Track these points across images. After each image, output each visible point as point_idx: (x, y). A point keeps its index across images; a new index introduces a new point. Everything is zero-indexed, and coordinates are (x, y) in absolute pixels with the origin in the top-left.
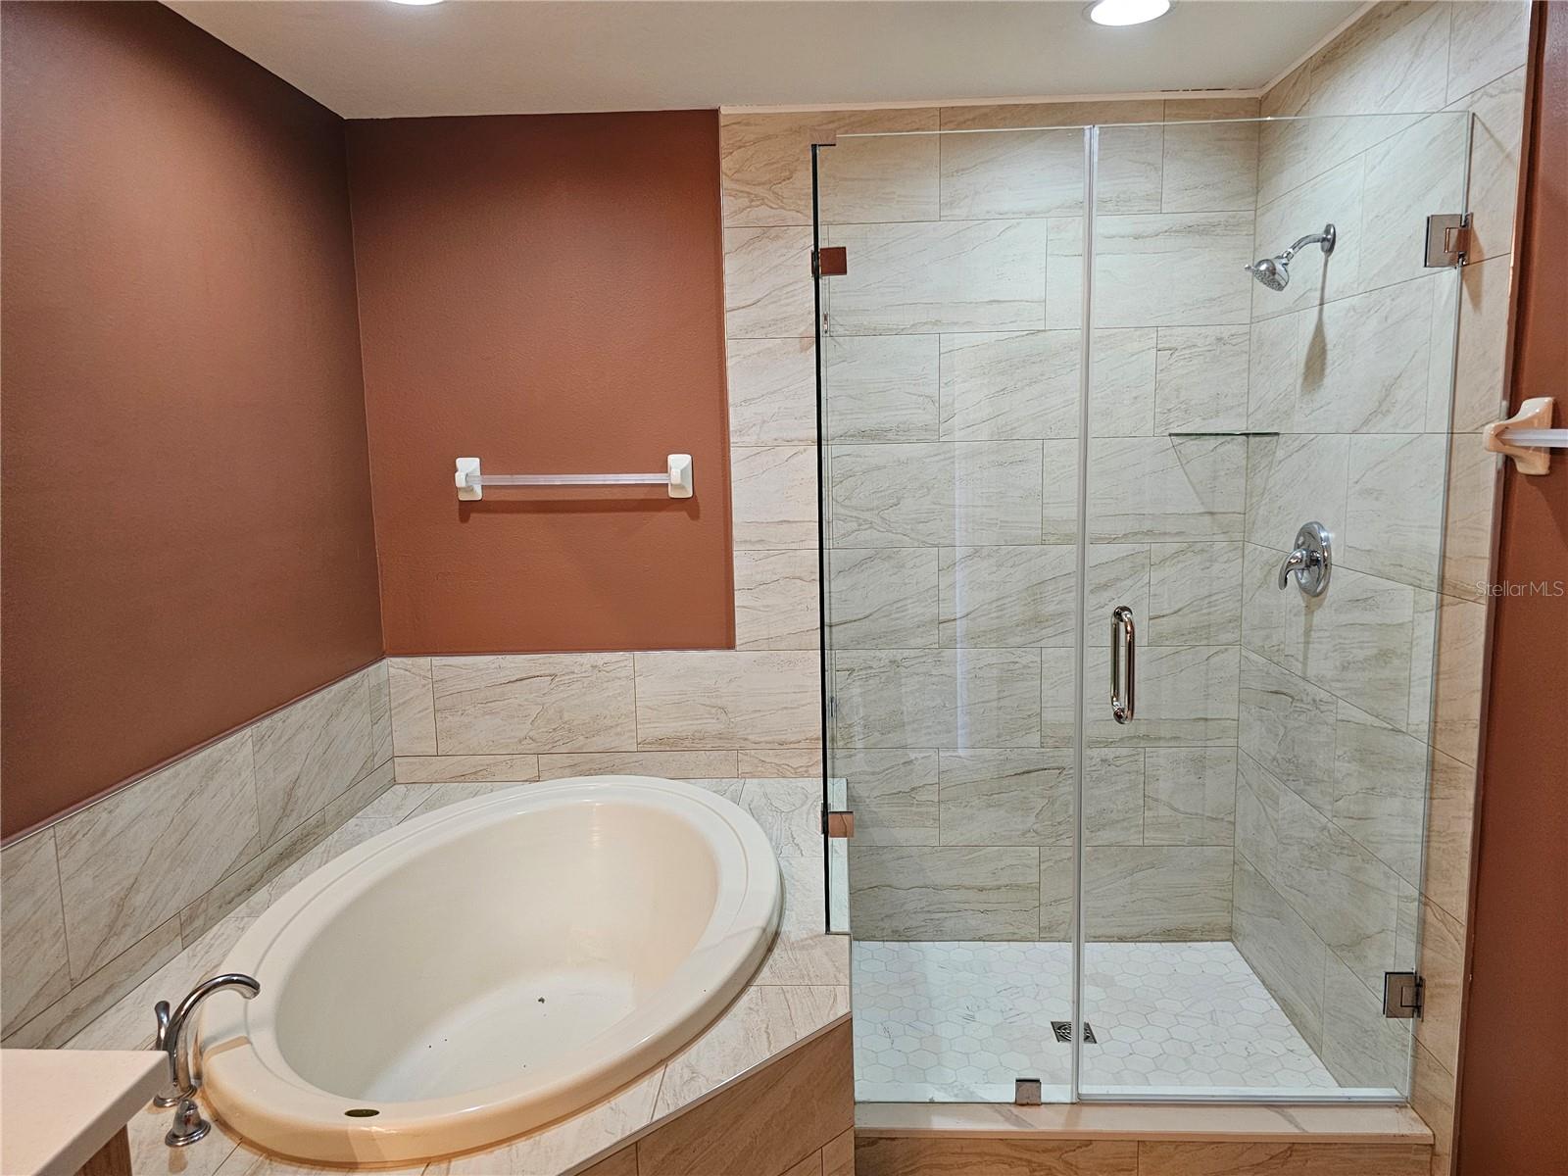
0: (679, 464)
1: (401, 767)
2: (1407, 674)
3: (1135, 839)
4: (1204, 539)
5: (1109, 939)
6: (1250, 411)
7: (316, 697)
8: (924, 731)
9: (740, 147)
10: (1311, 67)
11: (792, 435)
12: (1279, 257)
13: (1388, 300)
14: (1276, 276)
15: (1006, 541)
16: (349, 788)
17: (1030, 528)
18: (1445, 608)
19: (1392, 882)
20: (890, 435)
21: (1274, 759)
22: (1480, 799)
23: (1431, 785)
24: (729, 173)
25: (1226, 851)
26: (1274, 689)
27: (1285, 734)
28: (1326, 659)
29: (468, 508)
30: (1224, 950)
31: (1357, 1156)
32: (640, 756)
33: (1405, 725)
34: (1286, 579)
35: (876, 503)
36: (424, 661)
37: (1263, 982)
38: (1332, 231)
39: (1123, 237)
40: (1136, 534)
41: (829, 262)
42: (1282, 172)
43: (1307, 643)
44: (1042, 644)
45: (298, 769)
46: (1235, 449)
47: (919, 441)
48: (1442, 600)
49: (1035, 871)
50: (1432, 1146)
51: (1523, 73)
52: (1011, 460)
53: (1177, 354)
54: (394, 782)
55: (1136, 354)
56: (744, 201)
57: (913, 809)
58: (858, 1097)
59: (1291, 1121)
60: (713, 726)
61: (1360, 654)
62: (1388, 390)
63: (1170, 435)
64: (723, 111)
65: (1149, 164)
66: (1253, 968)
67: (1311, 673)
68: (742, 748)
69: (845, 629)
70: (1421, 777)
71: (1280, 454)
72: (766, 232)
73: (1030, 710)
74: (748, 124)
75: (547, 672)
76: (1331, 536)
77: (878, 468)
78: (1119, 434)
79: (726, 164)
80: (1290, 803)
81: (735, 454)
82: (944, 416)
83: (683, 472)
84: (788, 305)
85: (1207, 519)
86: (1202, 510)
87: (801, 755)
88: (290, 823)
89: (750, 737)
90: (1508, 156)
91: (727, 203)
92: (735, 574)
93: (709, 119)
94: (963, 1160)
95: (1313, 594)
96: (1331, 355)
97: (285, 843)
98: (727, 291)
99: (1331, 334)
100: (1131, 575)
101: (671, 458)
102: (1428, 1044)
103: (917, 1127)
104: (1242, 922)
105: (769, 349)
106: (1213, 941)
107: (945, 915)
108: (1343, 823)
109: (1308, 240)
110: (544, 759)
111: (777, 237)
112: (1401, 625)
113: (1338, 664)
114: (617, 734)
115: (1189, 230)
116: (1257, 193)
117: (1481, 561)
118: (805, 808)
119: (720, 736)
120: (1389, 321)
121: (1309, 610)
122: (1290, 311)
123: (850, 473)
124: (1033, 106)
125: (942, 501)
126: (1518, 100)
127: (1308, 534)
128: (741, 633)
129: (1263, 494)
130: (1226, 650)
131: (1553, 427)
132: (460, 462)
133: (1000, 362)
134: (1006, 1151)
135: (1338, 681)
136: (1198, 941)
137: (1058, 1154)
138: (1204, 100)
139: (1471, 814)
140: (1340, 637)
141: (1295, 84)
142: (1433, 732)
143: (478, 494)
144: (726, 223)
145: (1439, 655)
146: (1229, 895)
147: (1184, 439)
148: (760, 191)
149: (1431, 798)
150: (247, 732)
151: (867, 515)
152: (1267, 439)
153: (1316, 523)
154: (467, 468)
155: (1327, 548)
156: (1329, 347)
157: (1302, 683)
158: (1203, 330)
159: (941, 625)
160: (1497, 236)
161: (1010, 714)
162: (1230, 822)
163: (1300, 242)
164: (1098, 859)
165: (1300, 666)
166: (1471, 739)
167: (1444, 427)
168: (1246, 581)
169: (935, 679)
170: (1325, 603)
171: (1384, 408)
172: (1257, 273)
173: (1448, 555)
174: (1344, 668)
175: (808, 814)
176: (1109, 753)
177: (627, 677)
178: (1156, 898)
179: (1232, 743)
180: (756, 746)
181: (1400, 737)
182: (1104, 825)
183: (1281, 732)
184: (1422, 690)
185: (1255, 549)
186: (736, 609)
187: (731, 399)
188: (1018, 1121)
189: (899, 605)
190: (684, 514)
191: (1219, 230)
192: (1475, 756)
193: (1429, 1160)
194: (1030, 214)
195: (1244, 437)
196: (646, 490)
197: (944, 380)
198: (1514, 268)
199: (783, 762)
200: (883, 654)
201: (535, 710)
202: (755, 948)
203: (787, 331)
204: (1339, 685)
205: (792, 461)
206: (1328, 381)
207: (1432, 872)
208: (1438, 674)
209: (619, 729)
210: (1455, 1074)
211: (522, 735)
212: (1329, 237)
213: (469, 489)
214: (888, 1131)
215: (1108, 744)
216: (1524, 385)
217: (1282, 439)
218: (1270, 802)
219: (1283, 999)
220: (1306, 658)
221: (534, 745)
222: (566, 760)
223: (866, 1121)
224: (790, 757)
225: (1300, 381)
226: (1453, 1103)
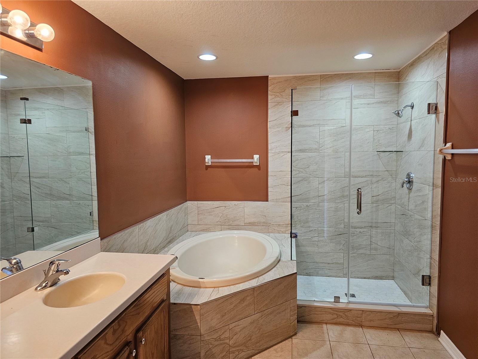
0: (256, 157)
1: (190, 227)
2: (427, 206)
3: (368, 252)
4: (386, 177)
5: (361, 278)
6: (397, 146)
7: (176, 208)
8: (314, 223)
9: (273, 84)
10: (409, 66)
11: (283, 151)
12: (400, 110)
13: (423, 121)
14: (399, 115)
15: (335, 177)
16: (180, 230)
17: (342, 174)
18: (434, 190)
19: (425, 255)
20: (307, 151)
21: (403, 231)
22: (441, 232)
23: (432, 231)
24: (270, 90)
25: (392, 256)
26: (403, 214)
27: (405, 225)
28: (412, 205)
29: (207, 167)
30: (392, 282)
31: (414, 317)
32: (245, 227)
33: (427, 218)
34: (403, 186)
35: (303, 167)
36: (196, 202)
37: (400, 288)
38: (413, 104)
39: (365, 104)
40: (368, 175)
41: (295, 113)
42: (403, 89)
43: (409, 201)
44: (345, 202)
45: (172, 223)
46: (394, 154)
47: (314, 152)
48: (433, 188)
49: (343, 259)
50: (433, 315)
51: (445, 74)
52: (337, 157)
53: (379, 132)
54: (188, 231)
55: (368, 132)
56: (274, 97)
57: (312, 242)
58: (297, 299)
59: (399, 309)
60: (263, 220)
61: (419, 203)
62: (424, 141)
63: (377, 151)
64: (269, 76)
65: (372, 87)
66: (398, 285)
67: (410, 208)
68: (269, 226)
69: (295, 197)
70: (430, 230)
71: (403, 156)
72: (278, 103)
73: (341, 219)
74: (275, 79)
75: (224, 206)
76: (413, 175)
77: (304, 158)
78: (364, 151)
79: (269, 88)
80: (406, 241)
81: (269, 155)
82: (320, 146)
83: (257, 159)
84: (283, 120)
85: (386, 172)
86: (386, 170)
87: (284, 228)
88: (171, 235)
89: (271, 223)
90: (443, 91)
91: (270, 97)
92: (269, 183)
93: (267, 77)
94: (322, 313)
95: (410, 189)
96: (413, 133)
97: (170, 239)
98: (269, 117)
99: (413, 128)
100: (367, 186)
101: (254, 156)
102: (432, 292)
103: (311, 304)
104: (396, 274)
105: (278, 130)
106: (388, 280)
107: (319, 270)
108: (416, 244)
109: (407, 106)
110: (222, 226)
111: (281, 105)
112: (426, 195)
113: (415, 205)
114: (240, 221)
115: (381, 102)
116: (398, 93)
117: (439, 179)
118: (285, 239)
119: (264, 223)
120: (424, 125)
121: (409, 193)
122: (405, 122)
123: (297, 160)
124: (343, 74)
125: (320, 167)
126: (445, 80)
127: (408, 176)
128: (270, 198)
129: (400, 166)
130: (392, 205)
131: (452, 149)
132: (206, 156)
133: (334, 134)
134: (332, 311)
135: (415, 210)
136: (384, 279)
137: (343, 313)
138: (385, 72)
139: (439, 236)
140: (415, 199)
141: (406, 69)
142: (432, 218)
143: (210, 164)
144: (269, 101)
145: (433, 201)
146: (393, 268)
147: (381, 152)
148: (278, 94)
149: (432, 234)
150: (165, 213)
151: (301, 170)
152: (401, 152)
153: (411, 172)
154: (208, 158)
155: (412, 178)
156: (412, 131)
157: (408, 211)
158: (385, 126)
159: (319, 197)
160: (442, 108)
161: (336, 219)
162: (393, 249)
163: (405, 107)
164: (359, 257)
165: (407, 207)
166: (439, 218)
167: (433, 149)
168: (397, 188)
169: (317, 210)
170: (412, 191)
171: (423, 145)
172: (395, 114)
173: (434, 178)
174: (416, 206)
175: (286, 240)
176: (361, 230)
177: (242, 207)
178: (374, 268)
179: (394, 228)
180: (273, 225)
181: (426, 221)
182: (361, 248)
183: (404, 224)
184: (430, 209)
185: (398, 180)
186: (269, 192)
187: (269, 142)
188: (334, 305)
189: (309, 192)
190: (257, 169)
191: (389, 102)
192: (439, 222)
193: (432, 319)
194: (342, 99)
195: (396, 152)
196: (248, 163)
197: (320, 138)
198: (445, 115)
199: (280, 229)
200: (304, 204)
201: (221, 215)
202: (274, 262)
203: (283, 126)
204: (415, 211)
205: (283, 157)
206: (412, 139)
207: (432, 251)
208: (433, 205)
209: (240, 220)
210: (437, 297)
211: (218, 220)
212: (412, 105)
213: (208, 163)
214: (304, 305)
215: (361, 228)
216: (447, 140)
217: (404, 152)
218: (401, 242)
219: (404, 291)
220: (408, 205)
221: (221, 223)
222: (227, 227)
223: (299, 303)
224: (281, 229)
225: (407, 139)
226: (436, 304)
